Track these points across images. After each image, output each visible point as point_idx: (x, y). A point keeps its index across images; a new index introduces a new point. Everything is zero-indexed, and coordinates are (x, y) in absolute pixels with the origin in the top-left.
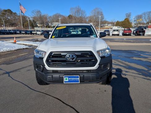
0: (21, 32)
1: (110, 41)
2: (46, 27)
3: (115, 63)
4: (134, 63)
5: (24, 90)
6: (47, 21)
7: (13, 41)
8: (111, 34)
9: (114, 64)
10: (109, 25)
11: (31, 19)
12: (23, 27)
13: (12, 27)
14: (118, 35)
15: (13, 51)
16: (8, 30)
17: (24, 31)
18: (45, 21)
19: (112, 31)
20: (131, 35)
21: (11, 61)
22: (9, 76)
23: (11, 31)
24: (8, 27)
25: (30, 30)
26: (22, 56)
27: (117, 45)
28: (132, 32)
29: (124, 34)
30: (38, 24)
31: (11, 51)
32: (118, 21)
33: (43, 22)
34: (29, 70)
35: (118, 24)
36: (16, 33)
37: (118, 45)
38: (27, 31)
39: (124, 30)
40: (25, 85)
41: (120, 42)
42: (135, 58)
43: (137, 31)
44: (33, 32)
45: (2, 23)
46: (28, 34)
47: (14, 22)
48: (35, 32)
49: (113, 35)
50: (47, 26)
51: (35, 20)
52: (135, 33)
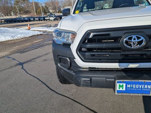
0: (34, 19)
2: (58, 13)
5: (42, 92)
6: (59, 6)
7: (27, 28)
11: (44, 5)
12: (37, 14)
13: (26, 15)
15: (28, 38)
16: (23, 18)
17: (37, 18)
18: (57, 6)
21: (25, 49)
22: (22, 68)
23: (25, 19)
24: (22, 15)
25: (43, 16)
26: (37, 43)
30: (50, 10)
31: (25, 38)
33: (55, 7)
34: (45, 60)
36: (30, 21)
38: (40, 17)
40: (42, 82)
44: (46, 18)
45: (17, 11)
46: (42, 21)
47: (27, 10)
48: (48, 18)
50: (60, 11)
51: (47, 6)
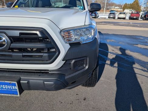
1: (114, 24)
3: (113, 51)
4: (138, 53)
8: (117, 17)
9: (111, 53)
10: (116, 8)
14: (124, 18)
19: (118, 14)
20: (138, 19)
27: (121, 29)
28: (140, 16)
29: (131, 18)
32: (126, 3)
35: (126, 7)
37: (123, 29)
39: (132, 13)
41: (125, 26)
42: (139, 46)
43: (146, 15)
49: (119, 18)
52: (143, 17)
